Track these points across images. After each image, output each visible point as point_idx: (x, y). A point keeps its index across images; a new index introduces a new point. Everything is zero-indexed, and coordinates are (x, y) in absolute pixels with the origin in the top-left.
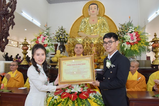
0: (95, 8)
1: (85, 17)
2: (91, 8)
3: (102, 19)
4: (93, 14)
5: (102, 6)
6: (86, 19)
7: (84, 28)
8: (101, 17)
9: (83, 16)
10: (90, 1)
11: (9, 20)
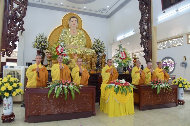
6: (67, 30)
7: (65, 38)
9: (63, 26)
10: (70, 13)
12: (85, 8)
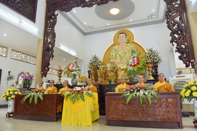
0: (123, 36)
1: (115, 45)
2: (120, 37)
3: (130, 46)
4: (122, 42)
5: (131, 34)
6: (116, 47)
7: (115, 55)
8: (129, 44)
9: (114, 45)
10: (119, 31)
11: (50, 53)
12: (131, 20)
